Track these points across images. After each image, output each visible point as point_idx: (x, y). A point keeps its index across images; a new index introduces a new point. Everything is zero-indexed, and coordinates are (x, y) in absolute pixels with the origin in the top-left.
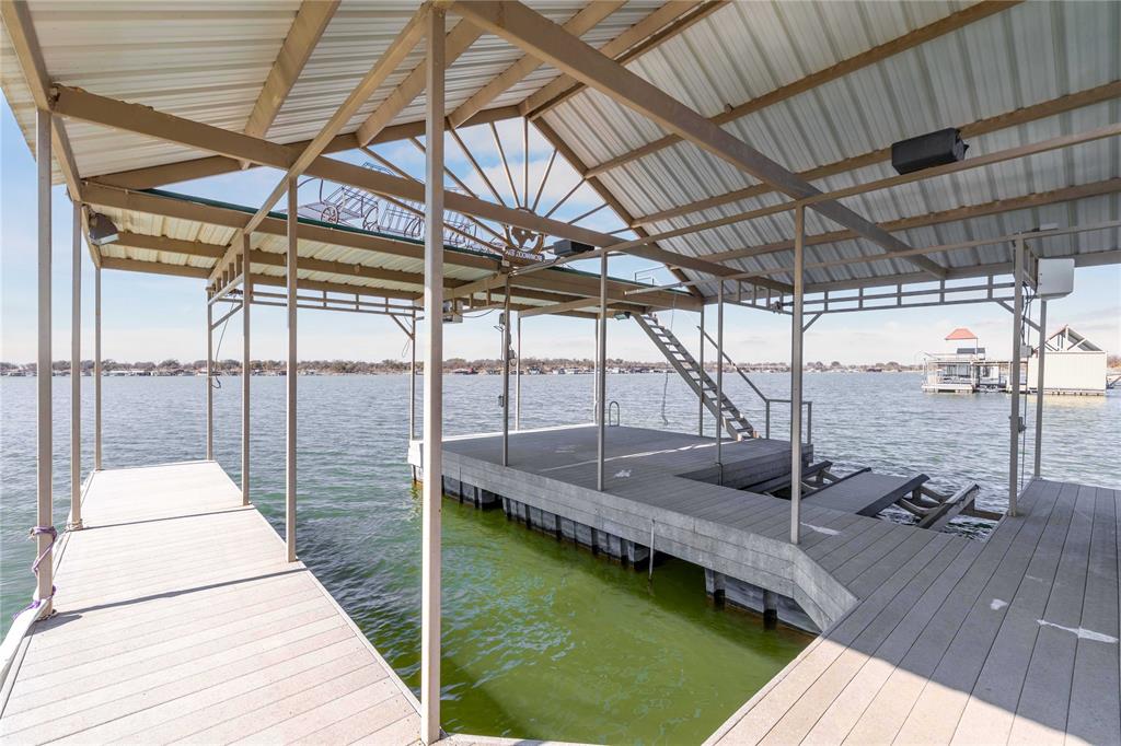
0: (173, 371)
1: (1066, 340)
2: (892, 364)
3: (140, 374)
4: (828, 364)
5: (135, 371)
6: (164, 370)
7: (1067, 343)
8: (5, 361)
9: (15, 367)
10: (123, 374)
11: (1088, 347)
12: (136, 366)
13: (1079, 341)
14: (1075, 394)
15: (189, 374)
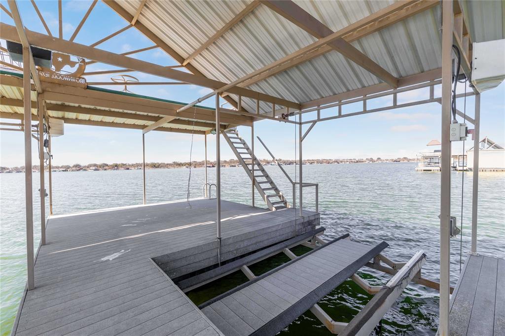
0: (78, 169)
1: (486, 144)
2: (405, 158)
3: (63, 171)
4: (375, 159)
5: (61, 169)
6: (74, 169)
7: (486, 145)
8: (3, 166)
9: (8, 169)
10: (56, 171)
11: (497, 147)
12: (62, 167)
13: (492, 144)
14: (491, 171)
15: (85, 170)
